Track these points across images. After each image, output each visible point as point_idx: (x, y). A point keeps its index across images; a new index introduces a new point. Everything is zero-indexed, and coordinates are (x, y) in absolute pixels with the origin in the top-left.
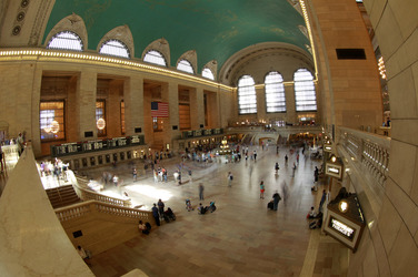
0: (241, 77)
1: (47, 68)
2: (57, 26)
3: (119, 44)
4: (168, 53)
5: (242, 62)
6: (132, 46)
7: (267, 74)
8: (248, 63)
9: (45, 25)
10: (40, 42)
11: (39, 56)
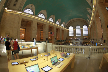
0: (70, 27)
1: (23, 18)
2: (27, 6)
3: (43, 15)
4: (54, 19)
5: (70, 23)
6: (46, 16)
7: (76, 26)
8: (72, 23)
9: (23, 5)
10: (21, 10)
11: (21, 14)
